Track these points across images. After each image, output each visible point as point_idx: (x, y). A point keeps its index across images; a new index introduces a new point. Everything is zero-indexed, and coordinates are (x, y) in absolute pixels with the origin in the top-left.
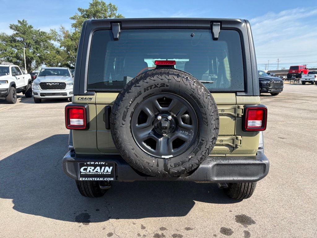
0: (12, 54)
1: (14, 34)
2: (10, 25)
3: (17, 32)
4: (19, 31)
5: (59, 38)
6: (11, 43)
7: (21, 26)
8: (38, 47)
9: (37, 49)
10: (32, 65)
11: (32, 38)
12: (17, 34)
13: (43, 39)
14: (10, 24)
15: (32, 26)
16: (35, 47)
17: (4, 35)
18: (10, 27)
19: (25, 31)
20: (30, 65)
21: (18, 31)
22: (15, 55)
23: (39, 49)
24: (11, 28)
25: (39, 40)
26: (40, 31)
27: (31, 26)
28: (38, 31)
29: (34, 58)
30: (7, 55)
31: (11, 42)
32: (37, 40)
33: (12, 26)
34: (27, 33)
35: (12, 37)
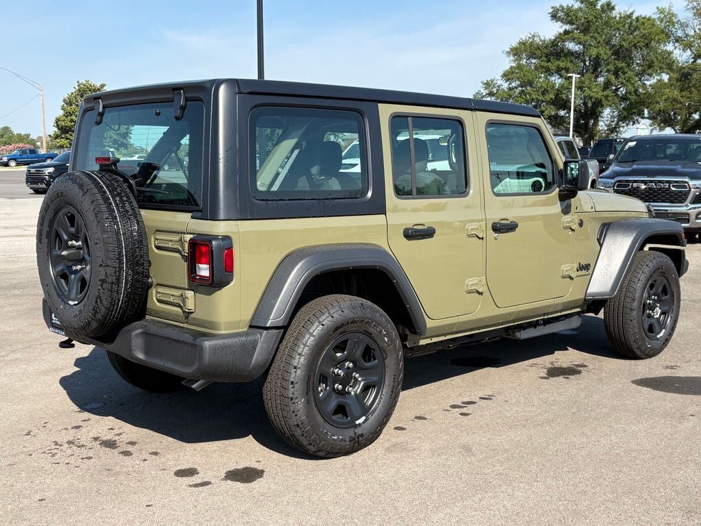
0: (544, 92)
1: (560, 34)
2: (551, 10)
3: (568, 27)
4: (573, 24)
5: (680, 33)
6: (549, 61)
7: (580, 9)
8: (620, 65)
9: (616, 74)
10: (601, 123)
11: (608, 42)
12: (566, 32)
13: (639, 42)
14: (552, 8)
15: (612, 5)
16: (611, 67)
17: (536, 39)
18: (552, 16)
19: (588, 21)
20: (596, 123)
21: (571, 23)
22: (553, 97)
23: (624, 73)
24: (554, 16)
25: (625, 44)
26: (634, 17)
27: (608, 4)
28: (630, 16)
29: (605, 102)
30: (533, 99)
31: (548, 57)
32: (621, 46)
33: (558, 10)
34: (593, 28)
35: (554, 43)
